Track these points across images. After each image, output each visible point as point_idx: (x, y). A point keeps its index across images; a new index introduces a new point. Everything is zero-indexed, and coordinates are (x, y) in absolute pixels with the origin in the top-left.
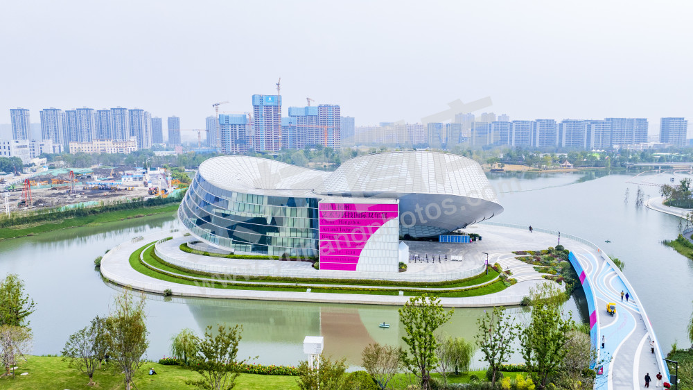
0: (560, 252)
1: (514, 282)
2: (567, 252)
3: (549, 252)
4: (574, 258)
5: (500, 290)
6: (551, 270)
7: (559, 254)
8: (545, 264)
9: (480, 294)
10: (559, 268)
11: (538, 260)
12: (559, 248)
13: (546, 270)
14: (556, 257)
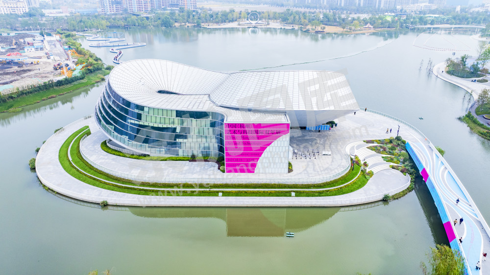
0: (399, 142)
1: (371, 174)
2: (404, 142)
3: (391, 142)
4: (411, 149)
5: (364, 185)
6: (395, 160)
7: (399, 145)
8: (390, 153)
9: (352, 191)
10: (401, 158)
11: (385, 149)
12: (398, 138)
13: (391, 160)
14: (397, 146)
